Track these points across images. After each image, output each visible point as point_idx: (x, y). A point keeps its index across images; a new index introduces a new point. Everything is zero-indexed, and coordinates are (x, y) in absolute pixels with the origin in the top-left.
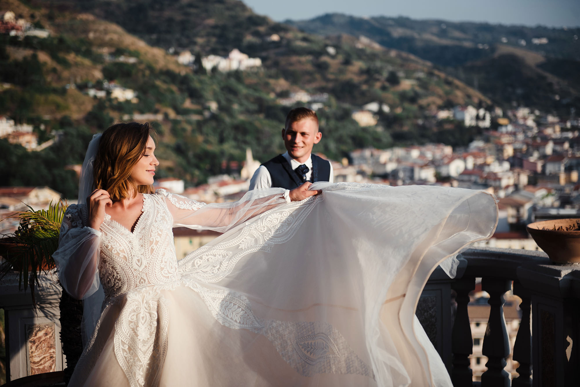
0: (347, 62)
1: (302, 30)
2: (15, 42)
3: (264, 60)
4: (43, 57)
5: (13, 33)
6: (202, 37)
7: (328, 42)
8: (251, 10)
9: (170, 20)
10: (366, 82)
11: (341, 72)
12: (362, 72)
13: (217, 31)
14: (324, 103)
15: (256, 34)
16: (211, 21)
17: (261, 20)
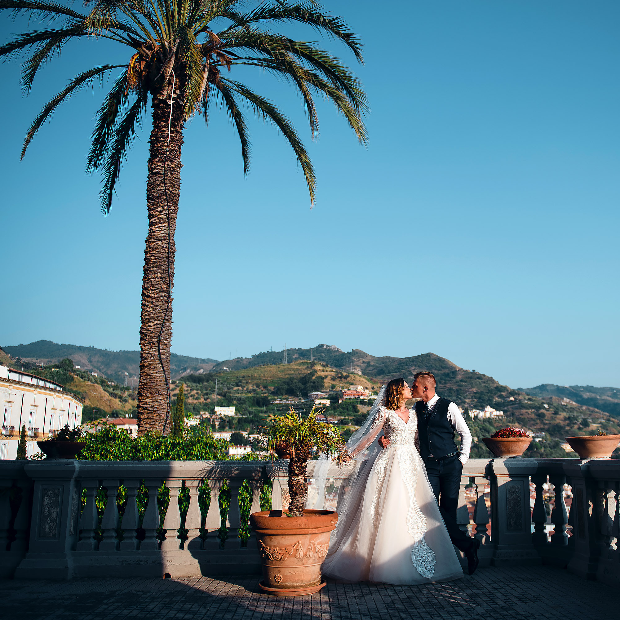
0: (556, 413)
1: (528, 395)
2: (363, 402)
3: (505, 412)
5: (362, 397)
6: (469, 399)
7: (544, 401)
8: (497, 383)
9: (450, 389)
10: (568, 425)
11: (553, 419)
12: (565, 419)
13: (478, 395)
14: (542, 438)
15: (501, 396)
16: (474, 390)
17: (504, 389)
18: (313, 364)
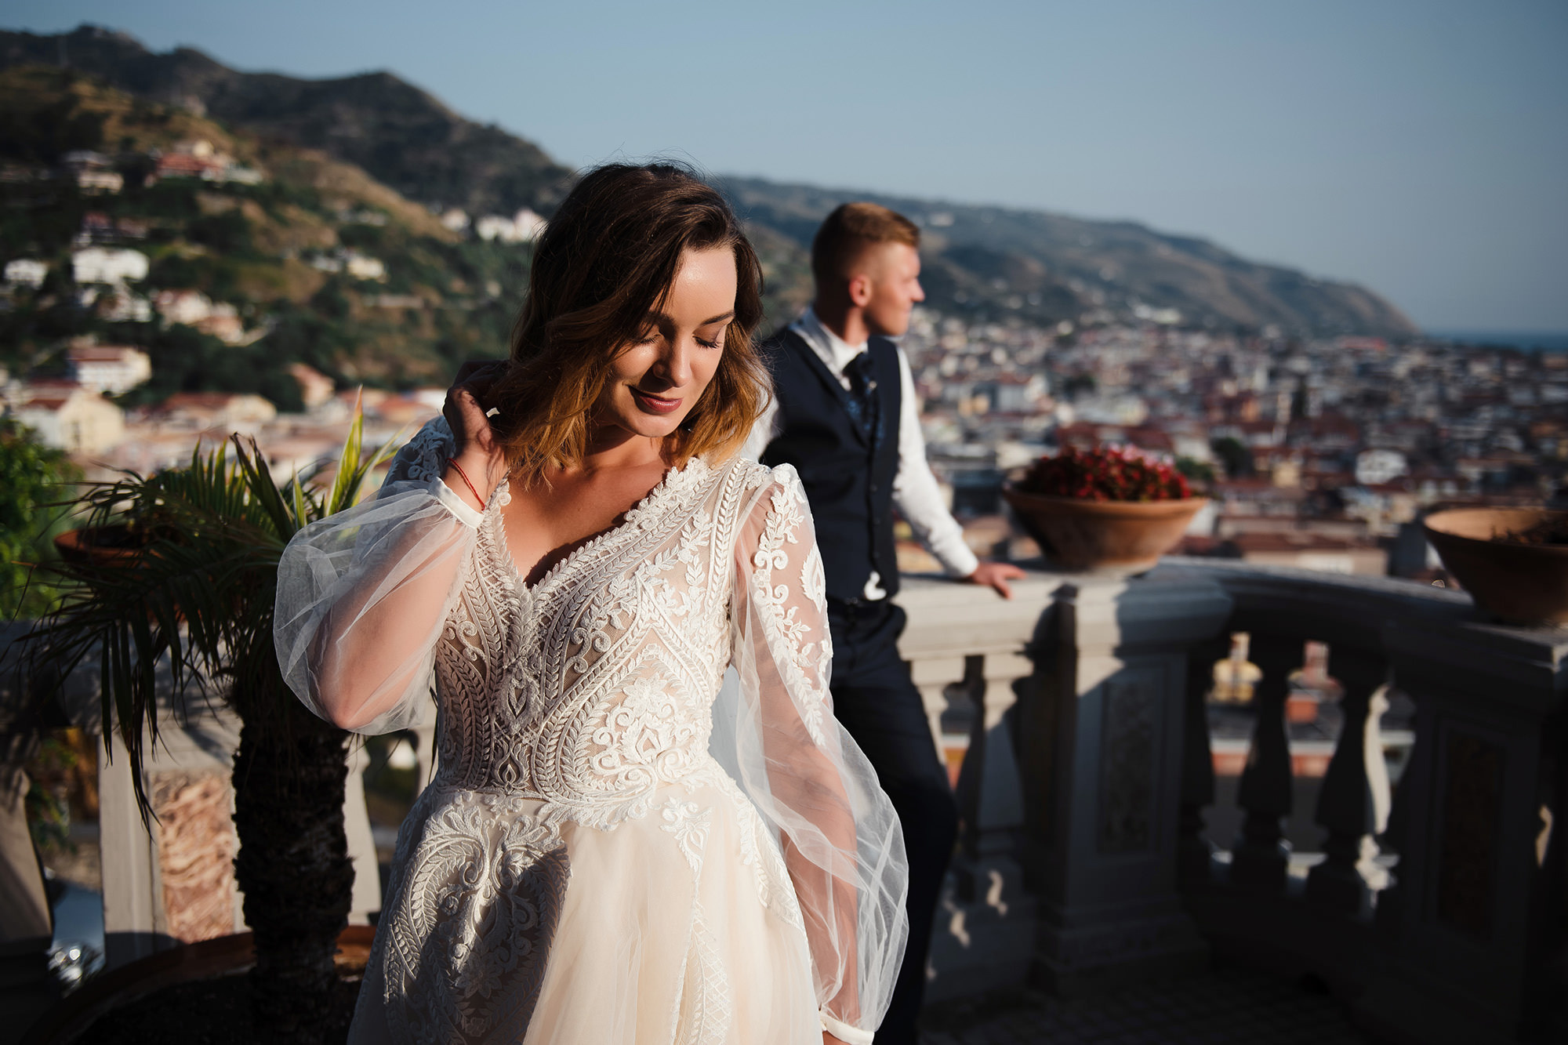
2: (211, 187)
4: (252, 211)
5: (207, 175)
6: (479, 191)
8: (548, 158)
9: (434, 166)
13: (502, 185)
16: (491, 171)
17: (564, 172)
18: (67, 79)
